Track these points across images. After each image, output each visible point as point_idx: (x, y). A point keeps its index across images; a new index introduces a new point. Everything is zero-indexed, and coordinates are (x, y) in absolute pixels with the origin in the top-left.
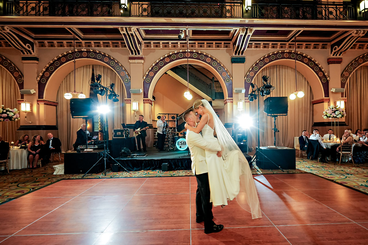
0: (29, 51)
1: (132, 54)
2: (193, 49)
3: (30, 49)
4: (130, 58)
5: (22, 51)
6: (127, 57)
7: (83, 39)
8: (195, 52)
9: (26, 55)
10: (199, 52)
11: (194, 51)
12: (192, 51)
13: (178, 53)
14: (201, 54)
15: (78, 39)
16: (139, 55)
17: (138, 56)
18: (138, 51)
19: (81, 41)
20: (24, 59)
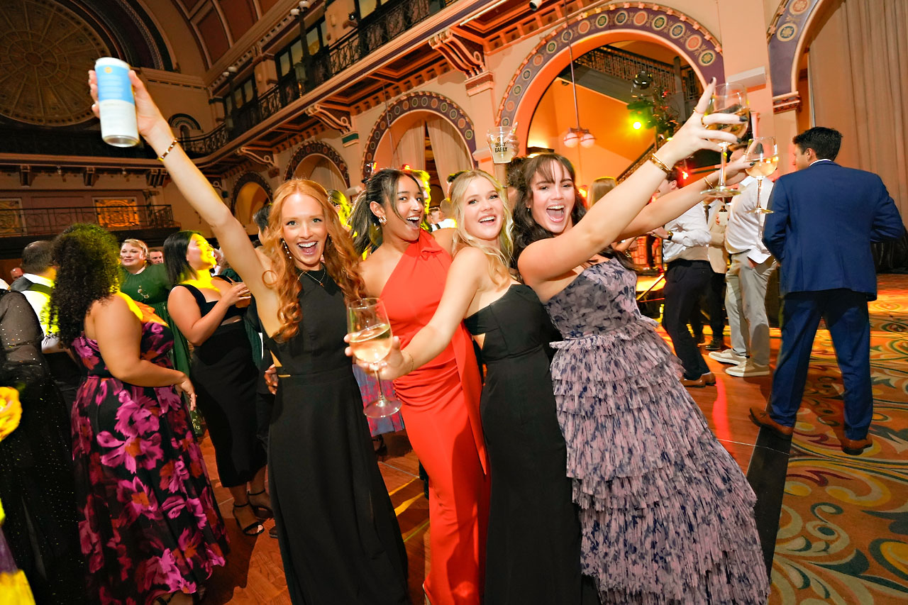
0: (346, 127)
1: (470, 76)
2: (593, 7)
3: (347, 124)
4: (469, 86)
5: (340, 130)
6: (463, 85)
7: (398, 80)
8: (602, 12)
9: (346, 134)
10: (612, 8)
11: (598, 11)
12: (592, 12)
13: (559, 34)
14: (617, 10)
15: (392, 84)
16: (482, 74)
17: (480, 75)
18: (478, 67)
19: (397, 84)
20: (345, 140)
